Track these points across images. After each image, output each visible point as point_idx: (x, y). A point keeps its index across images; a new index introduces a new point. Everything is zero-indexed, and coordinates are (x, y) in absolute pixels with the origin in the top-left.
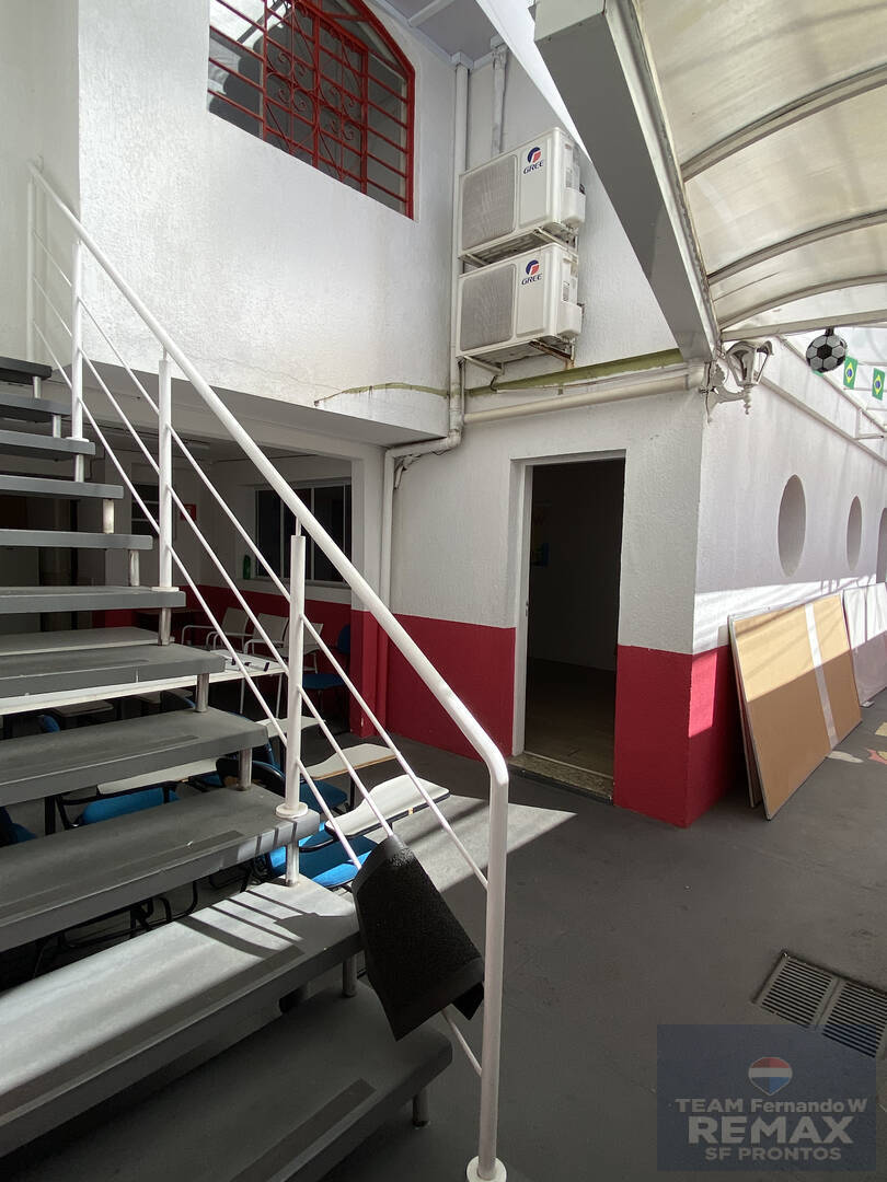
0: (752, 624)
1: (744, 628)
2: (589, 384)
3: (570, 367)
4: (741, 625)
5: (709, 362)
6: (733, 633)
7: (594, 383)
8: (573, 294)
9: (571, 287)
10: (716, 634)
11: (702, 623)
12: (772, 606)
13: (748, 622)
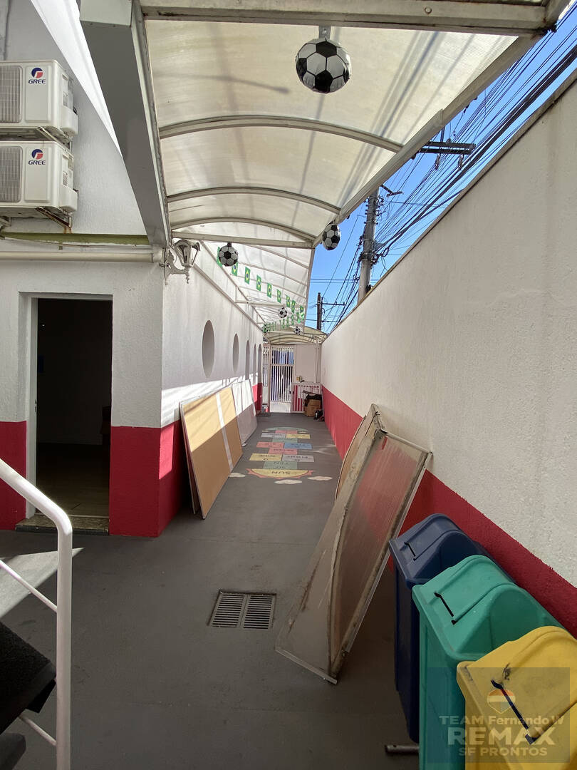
0: (191, 407)
1: (188, 409)
2: (84, 246)
3: (68, 232)
4: (186, 407)
5: (165, 248)
6: (183, 412)
7: (88, 246)
8: (70, 181)
9: (68, 176)
10: (173, 414)
11: (165, 408)
12: (200, 395)
13: (189, 405)
